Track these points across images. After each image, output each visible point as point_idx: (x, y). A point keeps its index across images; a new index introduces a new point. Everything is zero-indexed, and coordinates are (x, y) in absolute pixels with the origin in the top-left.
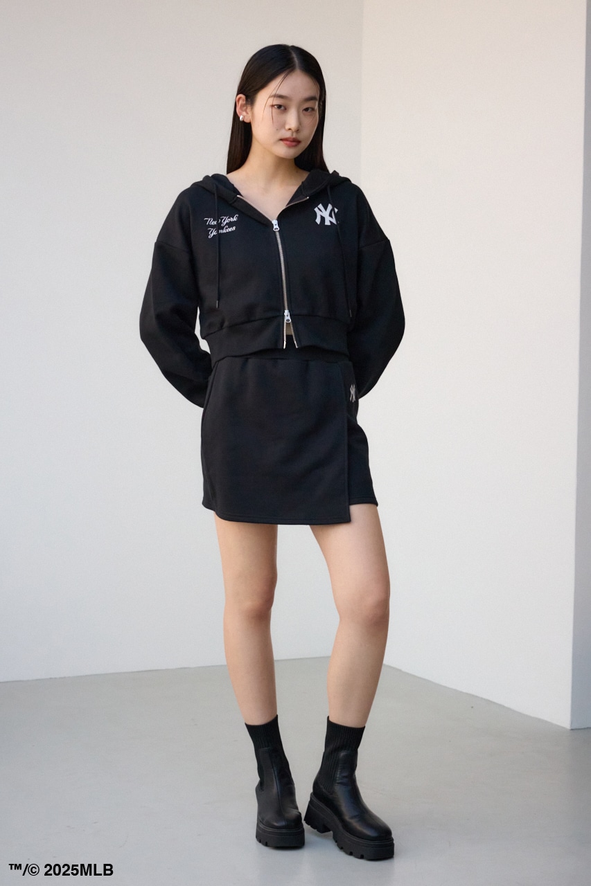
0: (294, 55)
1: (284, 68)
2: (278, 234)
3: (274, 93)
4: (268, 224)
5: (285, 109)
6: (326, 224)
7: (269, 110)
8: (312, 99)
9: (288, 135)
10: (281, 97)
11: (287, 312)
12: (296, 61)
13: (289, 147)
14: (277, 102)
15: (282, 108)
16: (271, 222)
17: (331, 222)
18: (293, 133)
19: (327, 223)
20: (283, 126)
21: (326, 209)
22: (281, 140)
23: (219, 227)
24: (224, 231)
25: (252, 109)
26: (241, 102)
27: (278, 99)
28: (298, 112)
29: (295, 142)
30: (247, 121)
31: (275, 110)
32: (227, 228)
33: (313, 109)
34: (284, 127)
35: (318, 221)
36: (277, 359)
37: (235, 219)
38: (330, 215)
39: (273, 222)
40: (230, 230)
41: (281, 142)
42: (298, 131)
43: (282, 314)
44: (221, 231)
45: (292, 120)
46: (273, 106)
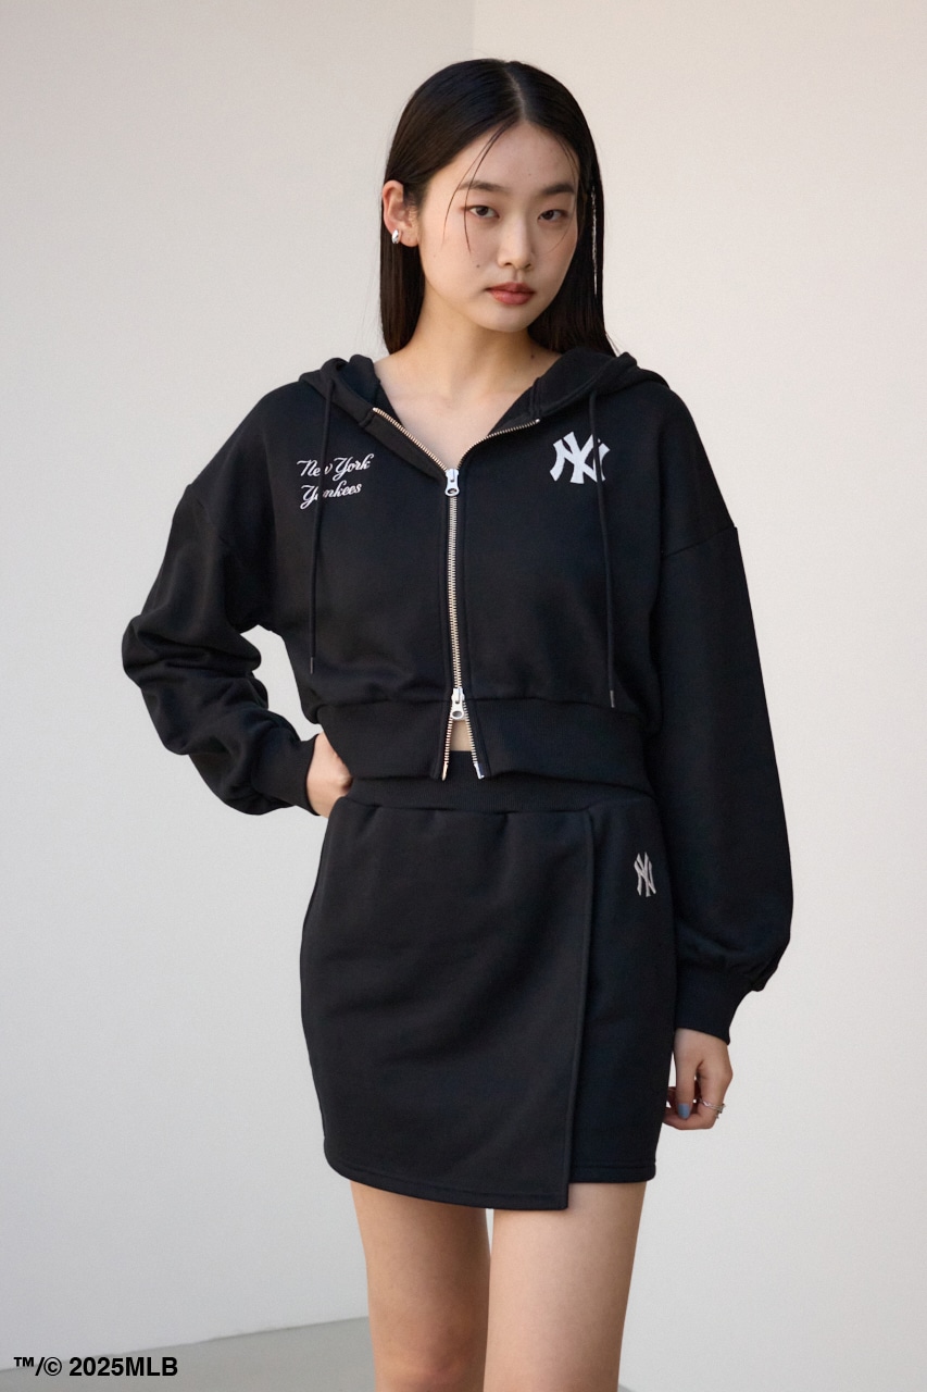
0: (516, 86)
1: (492, 117)
2: (453, 503)
3: (469, 178)
4: (437, 477)
5: (497, 216)
6: (573, 480)
7: (457, 219)
8: (558, 189)
9: (504, 277)
10: (485, 187)
11: (458, 695)
12: (521, 100)
13: (508, 304)
14: (477, 198)
15: (489, 214)
16: (444, 474)
17: (585, 476)
18: (516, 272)
19: (577, 478)
20: (492, 255)
21: (581, 446)
22: (489, 289)
23: (326, 482)
24: (337, 493)
25: (419, 215)
26: (393, 198)
27: (478, 192)
28: (528, 224)
29: (524, 293)
30: (409, 242)
31: (473, 218)
32: (343, 487)
33: (564, 214)
34: (496, 261)
35: (556, 472)
36: (434, 809)
37: (364, 466)
38: (589, 462)
39: (447, 475)
40: (350, 491)
41: (489, 295)
42: (527, 267)
43: (446, 699)
44: (329, 493)
45: (512, 240)
46: (466, 209)
